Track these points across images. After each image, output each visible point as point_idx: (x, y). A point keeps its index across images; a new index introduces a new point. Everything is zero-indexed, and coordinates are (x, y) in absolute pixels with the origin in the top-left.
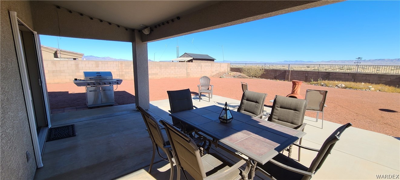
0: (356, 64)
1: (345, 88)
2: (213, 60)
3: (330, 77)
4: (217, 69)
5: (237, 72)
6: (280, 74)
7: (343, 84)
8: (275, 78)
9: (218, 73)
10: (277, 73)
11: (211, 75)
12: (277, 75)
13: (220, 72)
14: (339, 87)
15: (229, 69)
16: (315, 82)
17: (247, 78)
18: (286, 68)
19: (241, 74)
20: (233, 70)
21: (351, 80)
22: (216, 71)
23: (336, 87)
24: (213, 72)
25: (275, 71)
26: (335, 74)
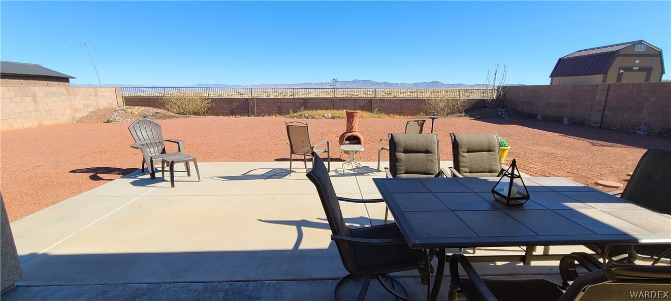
0: (332, 87)
1: (333, 118)
2: (65, 79)
3: (309, 105)
4: (88, 102)
5: (144, 106)
6: (239, 105)
7: (328, 113)
8: (232, 113)
9: (95, 112)
10: (234, 104)
11: (73, 119)
12: (235, 107)
13: (99, 110)
14: (326, 118)
15: (120, 101)
16: (295, 114)
17: (173, 117)
18: (247, 95)
19: (159, 110)
20: (131, 102)
21: (331, 107)
22: (86, 106)
23: (324, 119)
24: (76, 111)
25: (230, 101)
26: (313, 101)
